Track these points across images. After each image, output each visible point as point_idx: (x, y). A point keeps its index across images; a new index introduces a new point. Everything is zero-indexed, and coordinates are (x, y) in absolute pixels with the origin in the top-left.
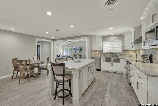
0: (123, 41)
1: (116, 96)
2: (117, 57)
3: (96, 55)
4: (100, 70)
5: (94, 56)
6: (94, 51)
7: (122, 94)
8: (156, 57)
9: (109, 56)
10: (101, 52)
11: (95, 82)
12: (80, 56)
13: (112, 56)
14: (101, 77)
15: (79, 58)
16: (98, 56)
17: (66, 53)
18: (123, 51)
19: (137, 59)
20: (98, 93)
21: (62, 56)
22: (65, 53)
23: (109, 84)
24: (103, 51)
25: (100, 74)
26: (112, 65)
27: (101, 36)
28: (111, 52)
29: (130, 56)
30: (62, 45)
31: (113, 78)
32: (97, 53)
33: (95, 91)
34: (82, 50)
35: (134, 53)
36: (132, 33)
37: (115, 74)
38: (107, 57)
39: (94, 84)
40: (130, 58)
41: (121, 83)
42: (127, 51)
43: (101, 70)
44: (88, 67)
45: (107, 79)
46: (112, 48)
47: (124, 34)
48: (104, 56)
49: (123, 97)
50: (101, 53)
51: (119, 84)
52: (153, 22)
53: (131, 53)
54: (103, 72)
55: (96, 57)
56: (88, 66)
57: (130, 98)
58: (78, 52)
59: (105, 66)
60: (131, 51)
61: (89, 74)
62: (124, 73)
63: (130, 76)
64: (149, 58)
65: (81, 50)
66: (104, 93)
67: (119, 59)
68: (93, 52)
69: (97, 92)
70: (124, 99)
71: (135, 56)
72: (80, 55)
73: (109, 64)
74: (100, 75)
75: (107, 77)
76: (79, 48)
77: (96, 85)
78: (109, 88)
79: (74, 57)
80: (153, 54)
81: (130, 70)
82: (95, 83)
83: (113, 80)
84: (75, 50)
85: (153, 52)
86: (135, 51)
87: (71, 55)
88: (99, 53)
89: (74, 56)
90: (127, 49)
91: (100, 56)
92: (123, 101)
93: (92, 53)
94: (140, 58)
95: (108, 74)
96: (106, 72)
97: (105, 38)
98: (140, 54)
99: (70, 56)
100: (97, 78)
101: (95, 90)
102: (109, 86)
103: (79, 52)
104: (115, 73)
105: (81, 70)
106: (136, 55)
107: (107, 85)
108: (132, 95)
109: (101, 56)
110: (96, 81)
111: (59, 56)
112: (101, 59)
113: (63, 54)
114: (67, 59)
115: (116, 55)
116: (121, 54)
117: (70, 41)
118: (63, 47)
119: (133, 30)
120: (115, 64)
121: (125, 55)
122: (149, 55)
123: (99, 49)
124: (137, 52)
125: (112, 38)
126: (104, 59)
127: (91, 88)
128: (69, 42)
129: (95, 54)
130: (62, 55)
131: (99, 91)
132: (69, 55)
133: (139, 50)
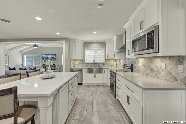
0: (105, 49)
1: (105, 118)
2: (100, 67)
3: (76, 66)
4: (81, 84)
5: (73, 67)
6: (74, 60)
7: (111, 111)
8: (136, 66)
9: (92, 66)
10: (82, 61)
11: (77, 103)
12: (54, 68)
13: (95, 66)
14: (84, 94)
15: (52, 69)
16: (79, 66)
17: (29, 63)
18: (106, 60)
19: (118, 69)
20: (83, 121)
21: (20, 69)
22: (26, 63)
23: (95, 101)
24: (85, 60)
25: (82, 90)
26: (95, 76)
27: (83, 41)
28: (94, 61)
29: (112, 66)
30: (21, 51)
31: (97, 93)
32: (78, 63)
33: (80, 118)
34: (56, 58)
35: (115, 63)
36: (114, 41)
37: (99, 87)
38: (90, 67)
39: (75, 107)
40: (111, 67)
41: (107, 97)
42: (109, 60)
43: (83, 84)
44: (69, 85)
45: (92, 95)
46: (95, 56)
47: (106, 42)
48: (86, 66)
49: (113, 117)
50: (83, 63)
51: (105, 99)
52: (140, 29)
53: (112, 62)
54: (85, 86)
55: (76, 68)
56: (67, 84)
57: (119, 115)
58: (50, 62)
59: (88, 78)
60: (112, 60)
61: (70, 95)
62: (107, 85)
63: (115, 88)
64: (130, 67)
65: (54, 58)
66: (91, 119)
67: (101, 69)
68: (72, 61)
69: (82, 119)
70: (114, 119)
71: (115, 66)
72: (54, 66)
73: (92, 75)
74: (83, 92)
75: (90, 92)
76: (52, 56)
77: (79, 107)
78: (96, 108)
79: (43, 70)
80: (134, 63)
81: (115, 81)
82: (77, 106)
83: (98, 95)
84: (46, 59)
85: (134, 61)
86: (116, 60)
87: (38, 66)
88: (80, 63)
89: (43, 67)
90: (109, 58)
91: (81, 67)
92: (114, 122)
93: (72, 63)
94: (120, 67)
95: (91, 88)
96: (89, 86)
97: (87, 44)
98: (120, 63)
99: (35, 68)
100: (79, 97)
101: (78, 117)
102: (95, 104)
103: (52, 61)
104: (98, 85)
105: (57, 93)
106: (117, 64)
107: (92, 104)
108: (119, 110)
109: (83, 66)
110: (78, 101)
111: (14, 69)
112: (83, 70)
113: (22, 65)
114: (29, 74)
115: (99, 64)
116: (103, 64)
117: (37, 44)
118: (23, 55)
119: (115, 38)
120: (98, 75)
121: (107, 64)
122: (130, 64)
123: (80, 58)
124: (118, 61)
125: (95, 46)
126: (87, 70)
127: (73, 115)
128: (35, 46)
129: (75, 64)
130: (21, 67)
131: (85, 118)
132: (34, 66)
133: (119, 60)
